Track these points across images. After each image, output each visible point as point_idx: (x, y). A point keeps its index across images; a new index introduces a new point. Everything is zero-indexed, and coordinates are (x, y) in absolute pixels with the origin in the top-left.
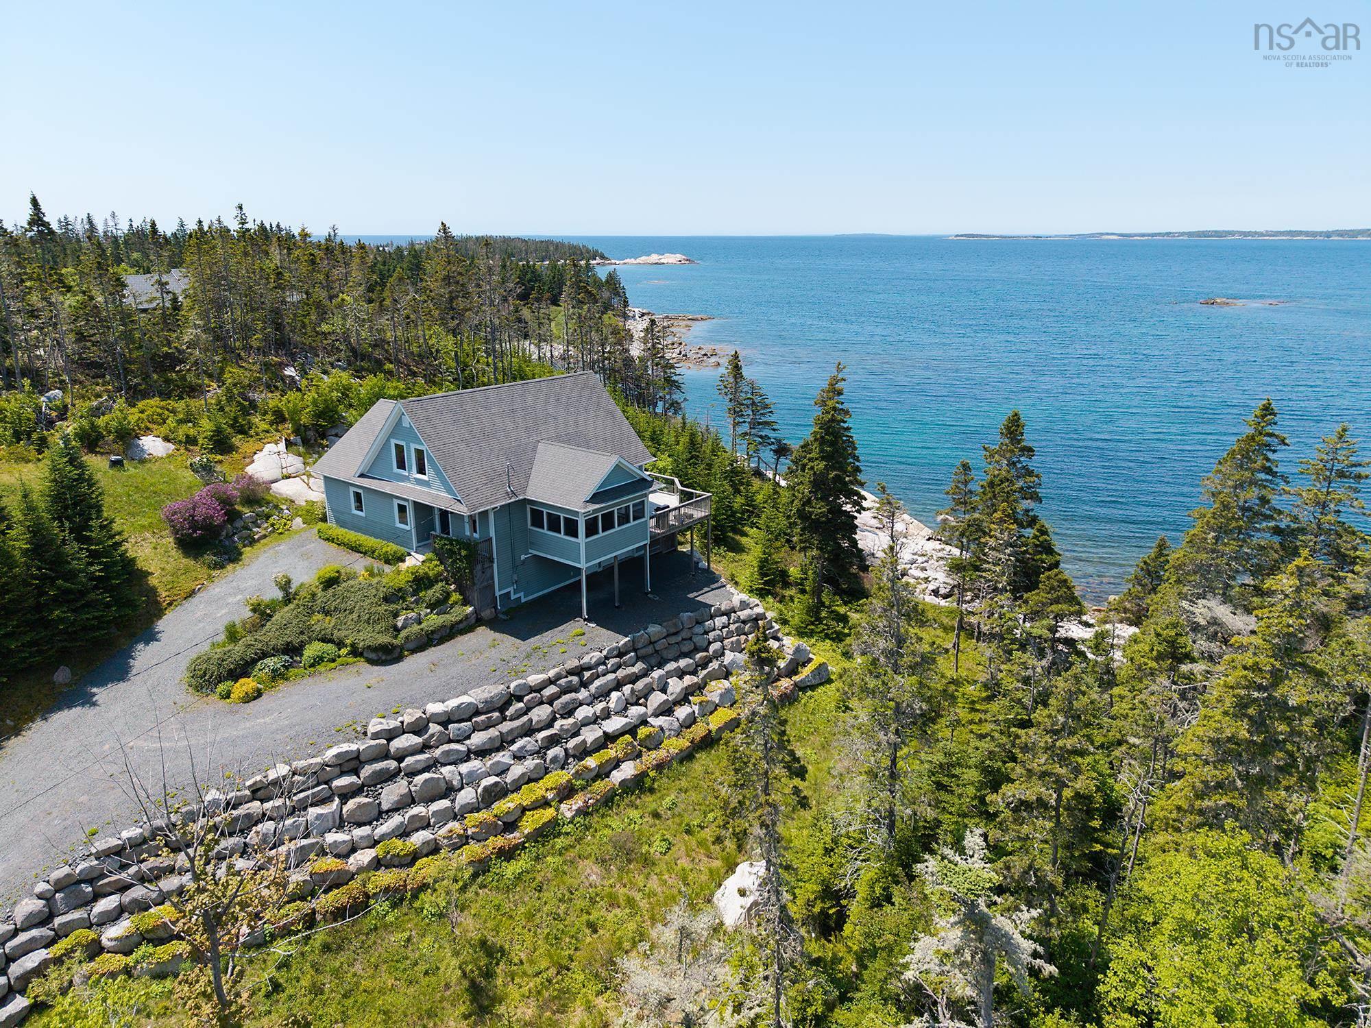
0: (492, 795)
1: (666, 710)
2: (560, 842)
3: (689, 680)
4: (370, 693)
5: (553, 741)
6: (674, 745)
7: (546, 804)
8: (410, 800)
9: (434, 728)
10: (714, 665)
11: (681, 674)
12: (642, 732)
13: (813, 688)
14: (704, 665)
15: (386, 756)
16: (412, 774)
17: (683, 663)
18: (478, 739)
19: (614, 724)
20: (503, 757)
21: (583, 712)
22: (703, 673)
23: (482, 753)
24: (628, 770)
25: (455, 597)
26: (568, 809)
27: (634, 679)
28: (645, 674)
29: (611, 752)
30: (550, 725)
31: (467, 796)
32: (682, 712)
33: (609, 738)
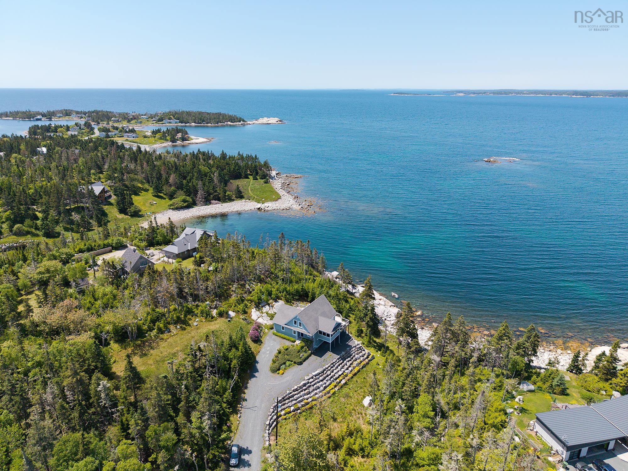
0: (325, 388)
1: (347, 369)
2: (336, 395)
3: (350, 362)
4: (302, 371)
5: (331, 377)
6: (350, 375)
7: (333, 389)
8: (314, 390)
9: (314, 377)
10: (354, 358)
11: (348, 361)
12: (345, 374)
13: (371, 360)
14: (352, 358)
15: (308, 383)
16: (313, 385)
17: (349, 359)
18: (321, 378)
19: (340, 373)
20: (325, 381)
21: (335, 371)
22: (352, 360)
23: (322, 381)
24: (343, 382)
25: (307, 349)
26: (336, 389)
27: (341, 364)
28: (343, 362)
29: (341, 378)
30: (330, 374)
31: (322, 388)
32: (350, 369)
33: (340, 376)
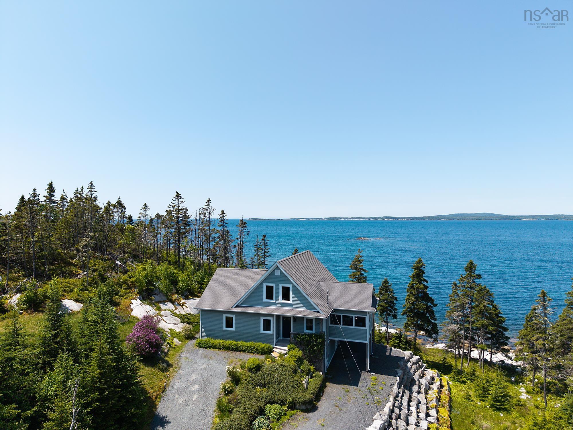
3: (423, 396)
14: (419, 387)
17: (416, 387)
19: (425, 425)
21: (413, 420)
22: (423, 392)
25: (313, 368)
28: (410, 396)
32: (433, 413)
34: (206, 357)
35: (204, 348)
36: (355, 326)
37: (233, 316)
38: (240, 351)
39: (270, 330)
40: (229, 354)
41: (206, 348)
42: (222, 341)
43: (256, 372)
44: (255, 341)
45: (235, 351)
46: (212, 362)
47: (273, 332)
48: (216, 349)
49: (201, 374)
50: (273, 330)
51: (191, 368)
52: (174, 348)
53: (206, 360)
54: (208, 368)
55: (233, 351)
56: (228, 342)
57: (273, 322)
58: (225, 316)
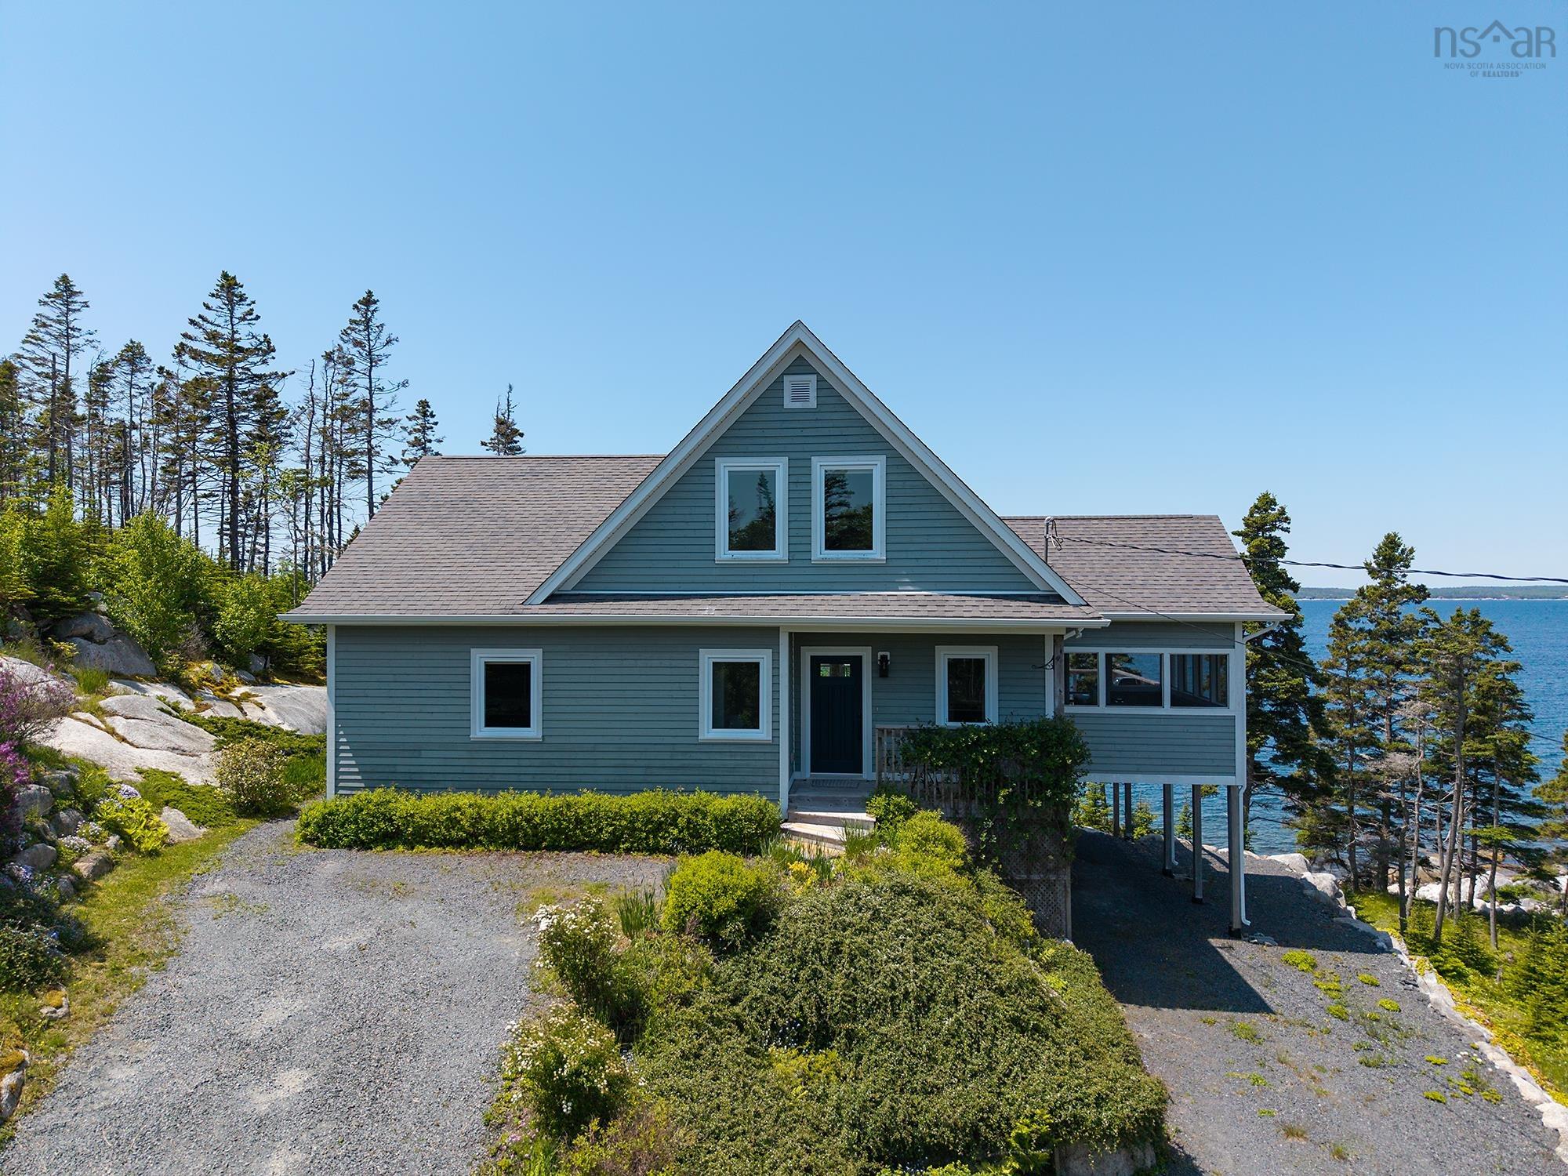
34: (367, 888)
35: (350, 847)
36: (1174, 704)
37: (533, 657)
38: (580, 847)
39: (754, 723)
40: (515, 863)
41: (365, 846)
42: (464, 799)
43: (747, 946)
44: (669, 786)
45: (550, 848)
46: (413, 911)
47: (776, 730)
48: (430, 845)
49: (335, 986)
50: (776, 722)
51: (256, 952)
52: (153, 853)
53: (370, 905)
54: (381, 944)
55: (536, 847)
56: (505, 804)
57: (776, 676)
58: (480, 658)
